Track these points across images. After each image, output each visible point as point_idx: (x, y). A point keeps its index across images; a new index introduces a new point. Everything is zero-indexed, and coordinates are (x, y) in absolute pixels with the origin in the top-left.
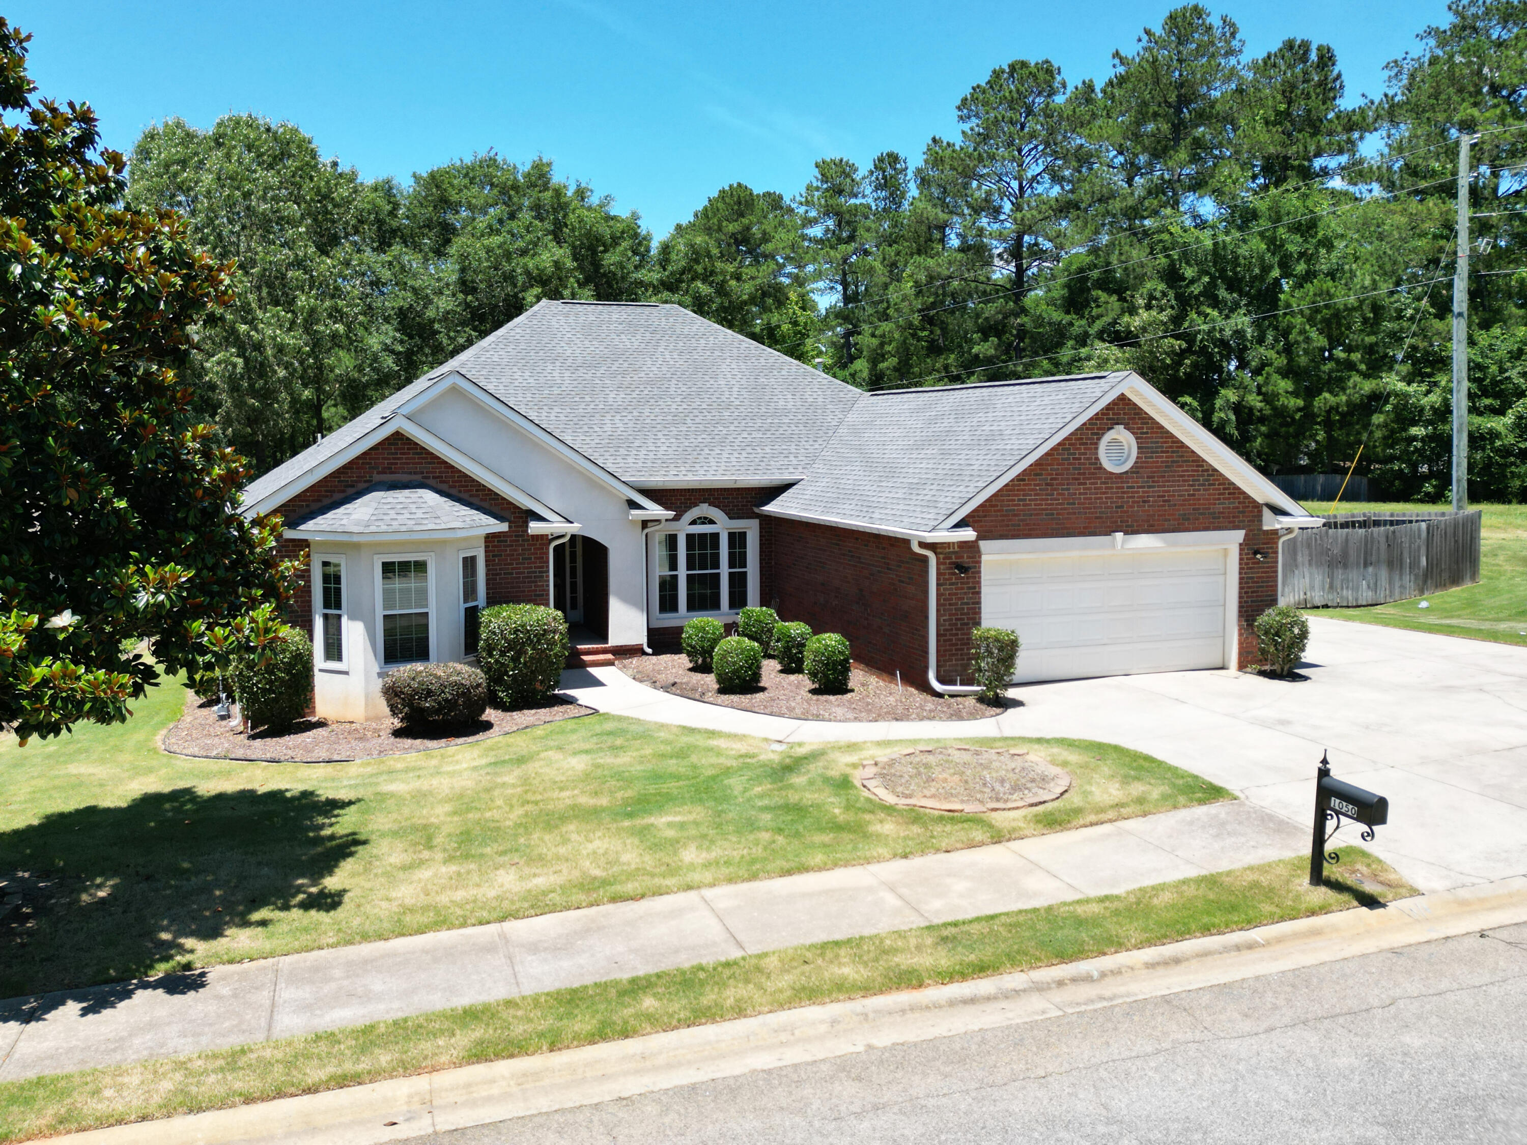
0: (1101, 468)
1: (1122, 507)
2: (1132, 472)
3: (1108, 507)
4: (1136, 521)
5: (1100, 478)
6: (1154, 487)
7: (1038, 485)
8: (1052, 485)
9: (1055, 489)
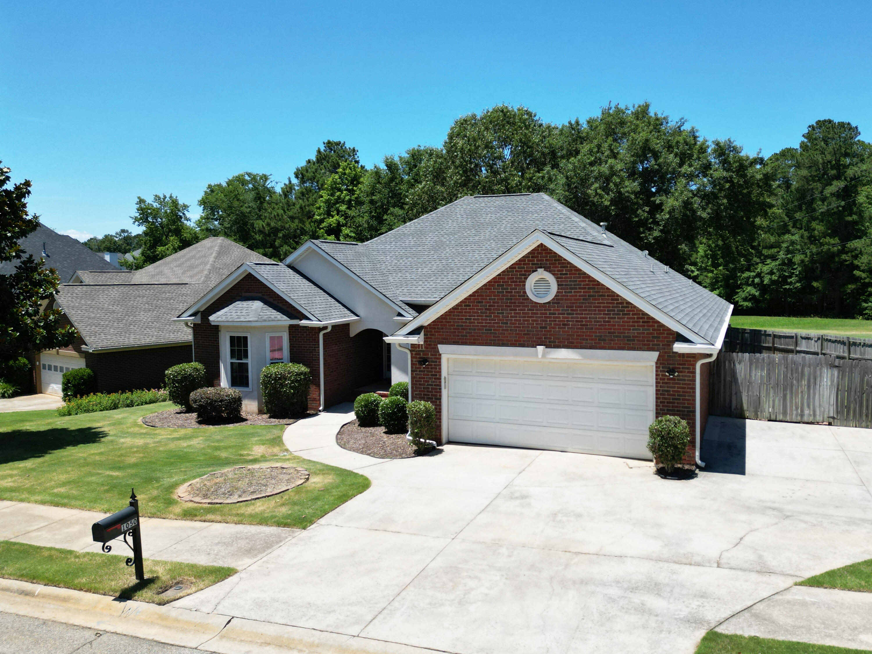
0: (528, 299)
1: (546, 328)
2: (553, 303)
3: (534, 327)
4: (558, 339)
5: (528, 306)
6: (573, 314)
7: (480, 309)
8: (490, 310)
9: (492, 313)
